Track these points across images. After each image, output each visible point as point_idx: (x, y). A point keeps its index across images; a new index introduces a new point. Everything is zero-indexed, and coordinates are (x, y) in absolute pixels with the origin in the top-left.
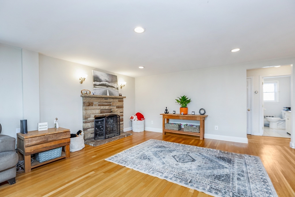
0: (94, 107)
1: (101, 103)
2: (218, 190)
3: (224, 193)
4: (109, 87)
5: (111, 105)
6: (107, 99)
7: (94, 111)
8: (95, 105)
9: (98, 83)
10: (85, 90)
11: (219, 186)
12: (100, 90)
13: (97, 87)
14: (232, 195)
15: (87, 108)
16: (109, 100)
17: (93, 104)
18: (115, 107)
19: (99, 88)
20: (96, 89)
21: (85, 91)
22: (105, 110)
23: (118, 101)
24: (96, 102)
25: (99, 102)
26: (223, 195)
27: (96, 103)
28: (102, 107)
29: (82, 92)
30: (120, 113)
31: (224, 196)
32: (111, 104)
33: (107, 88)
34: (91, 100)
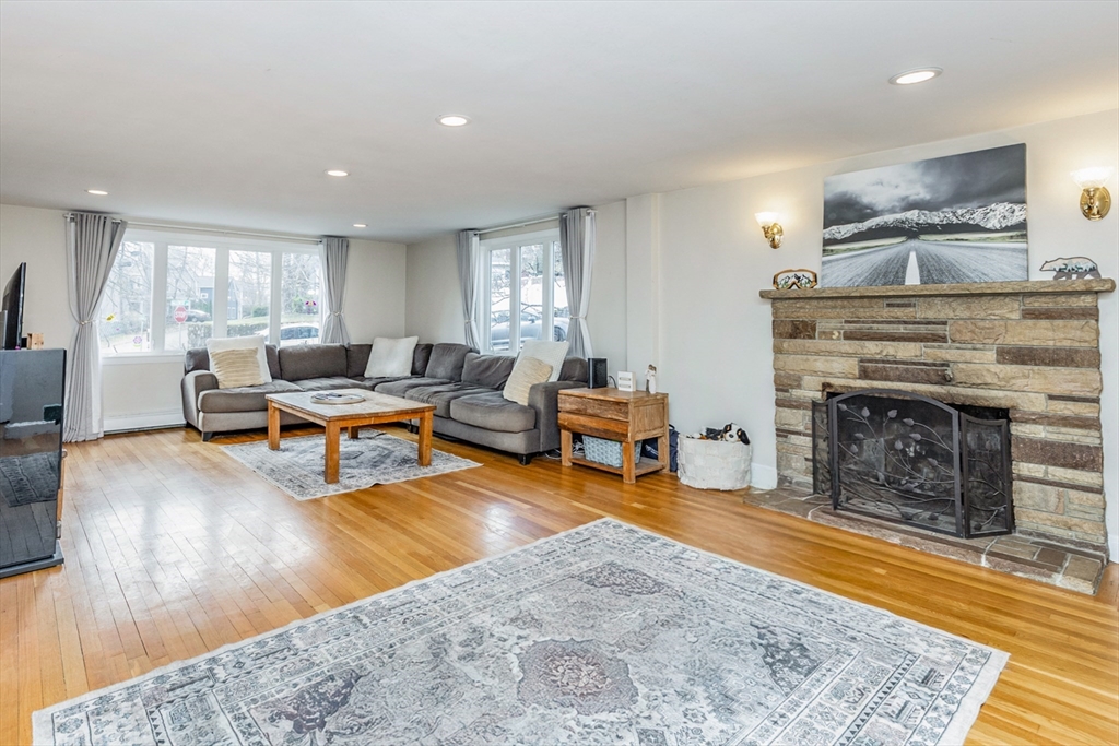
0: (819, 343)
1: (858, 326)
2: (267, 656)
3: (241, 660)
4: (923, 237)
5: (943, 339)
6: (909, 305)
7: (820, 364)
8: (827, 335)
9: (847, 230)
10: (791, 271)
11: (275, 670)
12: (855, 260)
13: (838, 252)
14: (215, 671)
15: (787, 344)
16: (921, 312)
17: (814, 329)
18: (991, 355)
19: (851, 250)
20: (830, 261)
21: (790, 274)
22: (896, 362)
23: (1016, 316)
24: (831, 322)
25: (846, 322)
26: (241, 652)
27: (832, 325)
28: (871, 348)
29: (779, 280)
30: (1051, 397)
31: (236, 653)
32: (947, 331)
33: (913, 243)
34: (804, 313)
